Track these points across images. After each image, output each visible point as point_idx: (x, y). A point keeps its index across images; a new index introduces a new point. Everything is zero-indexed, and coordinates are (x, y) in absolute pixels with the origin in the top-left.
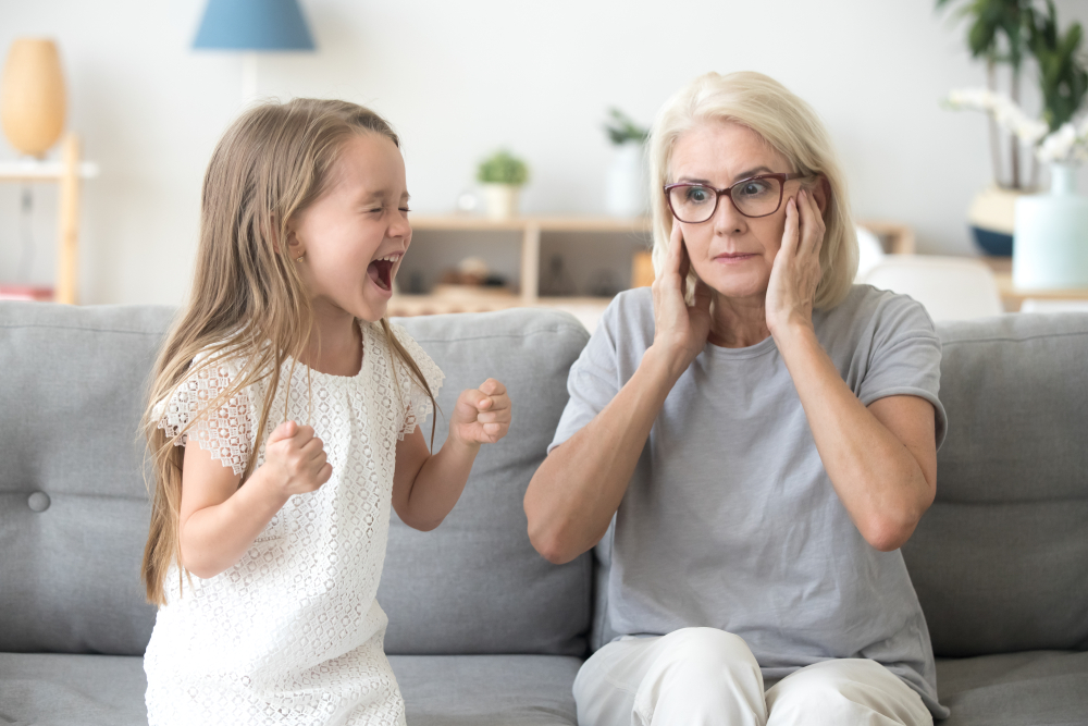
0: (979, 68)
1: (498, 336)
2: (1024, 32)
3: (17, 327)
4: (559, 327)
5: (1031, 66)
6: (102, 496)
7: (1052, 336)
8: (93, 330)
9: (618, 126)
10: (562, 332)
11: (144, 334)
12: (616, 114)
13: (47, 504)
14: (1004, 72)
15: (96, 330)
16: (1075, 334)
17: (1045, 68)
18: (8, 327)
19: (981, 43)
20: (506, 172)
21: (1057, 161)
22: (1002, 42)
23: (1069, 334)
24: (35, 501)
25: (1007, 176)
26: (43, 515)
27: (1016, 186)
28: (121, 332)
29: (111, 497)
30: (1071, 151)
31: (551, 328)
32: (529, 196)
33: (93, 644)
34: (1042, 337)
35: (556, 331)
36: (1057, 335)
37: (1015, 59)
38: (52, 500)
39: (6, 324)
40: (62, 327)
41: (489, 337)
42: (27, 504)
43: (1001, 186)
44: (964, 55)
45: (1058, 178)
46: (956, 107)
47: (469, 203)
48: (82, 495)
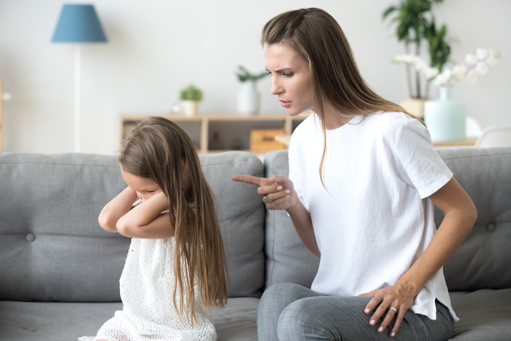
0: (402, 45)
1: (223, 163)
2: (421, 29)
3: (21, 163)
4: (249, 159)
5: (425, 43)
6: (58, 234)
7: (456, 158)
8: (53, 164)
9: (242, 73)
10: (250, 161)
11: (74, 165)
12: (241, 68)
13: (34, 238)
14: (413, 46)
15: (54, 164)
16: (465, 157)
17: (431, 44)
18: (16, 163)
19: (402, 34)
20: (193, 95)
21: (442, 85)
22: (412, 33)
23: (463, 157)
24: (29, 237)
25: (415, 93)
26: (33, 243)
27: (418, 97)
28: (65, 165)
29: (62, 235)
30: (449, 81)
31: (246, 160)
32: (204, 105)
33: (55, 297)
34: (452, 159)
35: (248, 161)
36: (458, 158)
37: (417, 40)
38: (36, 237)
39: (15, 162)
40: (40, 163)
41: (219, 164)
42: (26, 238)
43: (412, 97)
44: (395, 39)
45: (443, 92)
46: (398, 63)
47: (176, 109)
48: (49, 234)
